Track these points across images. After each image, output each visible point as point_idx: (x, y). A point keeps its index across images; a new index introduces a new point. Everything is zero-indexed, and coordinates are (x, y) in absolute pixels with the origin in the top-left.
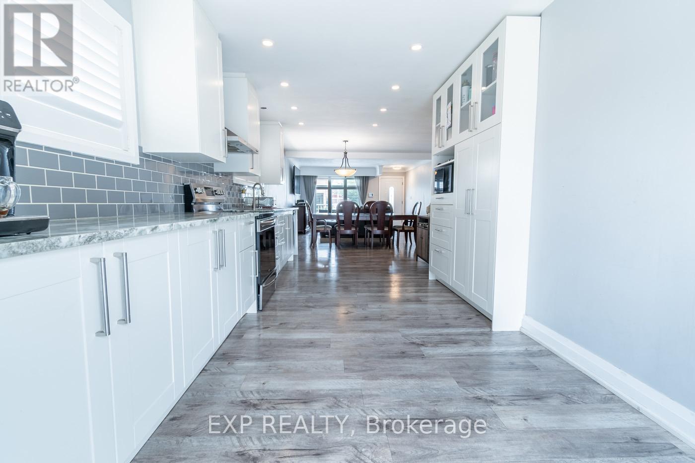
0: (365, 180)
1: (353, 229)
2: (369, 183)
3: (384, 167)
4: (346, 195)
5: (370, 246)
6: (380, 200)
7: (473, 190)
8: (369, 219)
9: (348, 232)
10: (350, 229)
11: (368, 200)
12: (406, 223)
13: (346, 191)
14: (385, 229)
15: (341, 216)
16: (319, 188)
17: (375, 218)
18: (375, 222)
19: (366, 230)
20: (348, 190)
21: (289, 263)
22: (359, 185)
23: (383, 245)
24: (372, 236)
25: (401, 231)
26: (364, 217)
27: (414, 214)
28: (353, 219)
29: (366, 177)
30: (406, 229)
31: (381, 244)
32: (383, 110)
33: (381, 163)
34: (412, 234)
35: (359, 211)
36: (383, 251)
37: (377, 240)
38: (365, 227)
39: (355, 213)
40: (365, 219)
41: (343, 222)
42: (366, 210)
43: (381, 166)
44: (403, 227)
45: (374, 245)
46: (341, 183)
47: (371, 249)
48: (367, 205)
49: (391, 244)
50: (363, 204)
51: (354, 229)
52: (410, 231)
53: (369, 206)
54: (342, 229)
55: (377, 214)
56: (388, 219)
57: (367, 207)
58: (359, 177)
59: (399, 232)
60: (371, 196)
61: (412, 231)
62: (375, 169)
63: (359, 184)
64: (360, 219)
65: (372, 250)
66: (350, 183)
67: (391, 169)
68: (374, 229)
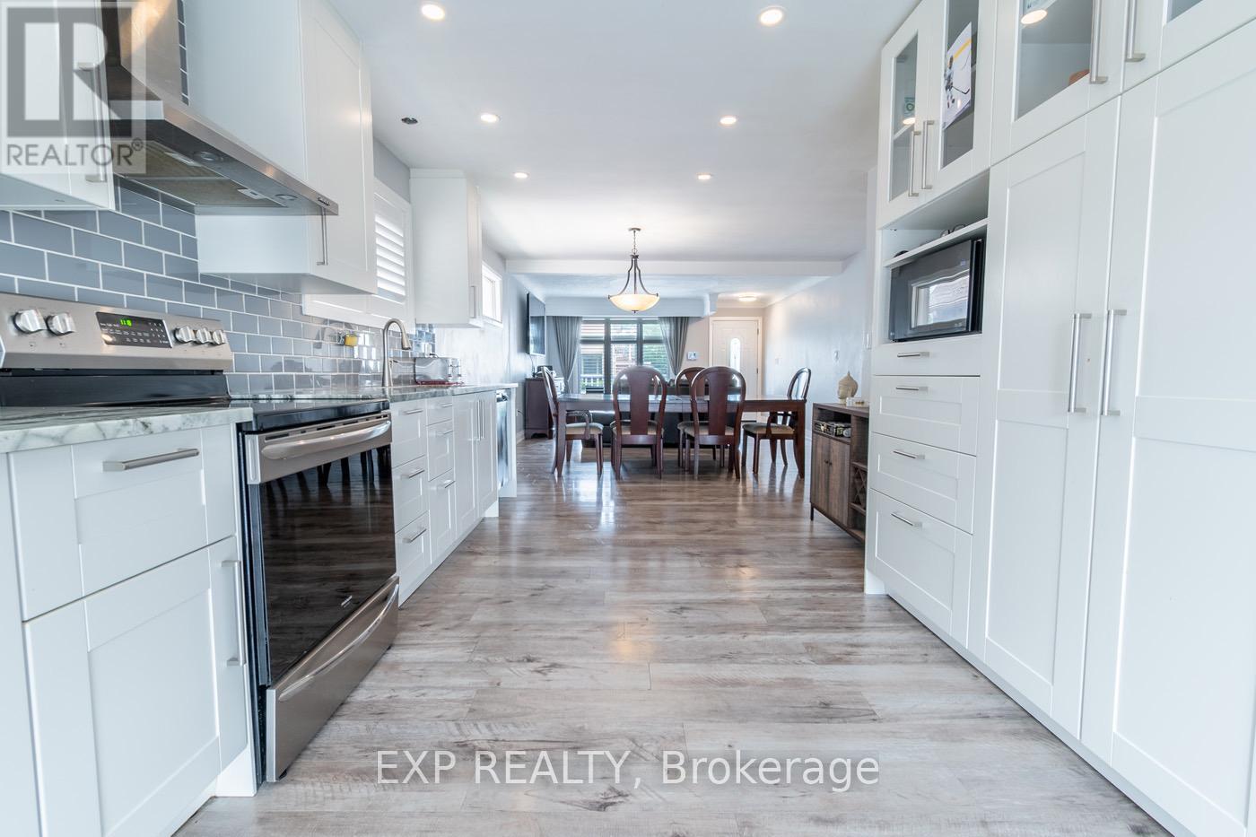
0: (681, 324)
1: (652, 433)
2: (689, 331)
3: (720, 296)
4: (641, 355)
5: (691, 471)
6: (711, 366)
7: (1121, 313)
8: (688, 409)
9: (641, 439)
10: (645, 433)
11: (685, 365)
12: (773, 419)
13: (641, 348)
14: (727, 434)
15: (624, 402)
16: (587, 341)
17: (702, 408)
18: (703, 416)
19: (682, 433)
20: (646, 346)
21: (487, 522)
22: (668, 335)
23: (721, 467)
24: (697, 446)
25: (764, 437)
26: (676, 404)
27: (794, 398)
28: (651, 409)
29: (682, 318)
30: (774, 432)
31: (717, 464)
32: (728, 121)
33: (714, 286)
34: (789, 443)
35: (666, 389)
36: (721, 484)
37: (708, 454)
38: (680, 427)
39: (657, 394)
40: (679, 409)
41: (628, 415)
42: (683, 389)
43: (713, 296)
44: (768, 427)
45: (699, 467)
46: (631, 331)
47: (693, 478)
48: (684, 377)
49: (740, 465)
50: (676, 374)
51: (655, 434)
52: (783, 438)
53: (690, 379)
54: (626, 433)
55: (707, 398)
56: (735, 410)
57: (685, 381)
58: (669, 319)
59: (758, 438)
60: (693, 357)
61: (788, 437)
62: (700, 301)
63: (668, 332)
64: (668, 409)
65: (696, 484)
66: (649, 331)
67: (735, 301)
68: (701, 433)
